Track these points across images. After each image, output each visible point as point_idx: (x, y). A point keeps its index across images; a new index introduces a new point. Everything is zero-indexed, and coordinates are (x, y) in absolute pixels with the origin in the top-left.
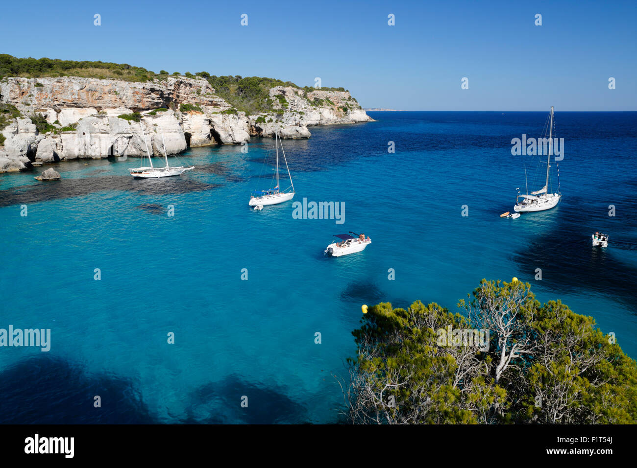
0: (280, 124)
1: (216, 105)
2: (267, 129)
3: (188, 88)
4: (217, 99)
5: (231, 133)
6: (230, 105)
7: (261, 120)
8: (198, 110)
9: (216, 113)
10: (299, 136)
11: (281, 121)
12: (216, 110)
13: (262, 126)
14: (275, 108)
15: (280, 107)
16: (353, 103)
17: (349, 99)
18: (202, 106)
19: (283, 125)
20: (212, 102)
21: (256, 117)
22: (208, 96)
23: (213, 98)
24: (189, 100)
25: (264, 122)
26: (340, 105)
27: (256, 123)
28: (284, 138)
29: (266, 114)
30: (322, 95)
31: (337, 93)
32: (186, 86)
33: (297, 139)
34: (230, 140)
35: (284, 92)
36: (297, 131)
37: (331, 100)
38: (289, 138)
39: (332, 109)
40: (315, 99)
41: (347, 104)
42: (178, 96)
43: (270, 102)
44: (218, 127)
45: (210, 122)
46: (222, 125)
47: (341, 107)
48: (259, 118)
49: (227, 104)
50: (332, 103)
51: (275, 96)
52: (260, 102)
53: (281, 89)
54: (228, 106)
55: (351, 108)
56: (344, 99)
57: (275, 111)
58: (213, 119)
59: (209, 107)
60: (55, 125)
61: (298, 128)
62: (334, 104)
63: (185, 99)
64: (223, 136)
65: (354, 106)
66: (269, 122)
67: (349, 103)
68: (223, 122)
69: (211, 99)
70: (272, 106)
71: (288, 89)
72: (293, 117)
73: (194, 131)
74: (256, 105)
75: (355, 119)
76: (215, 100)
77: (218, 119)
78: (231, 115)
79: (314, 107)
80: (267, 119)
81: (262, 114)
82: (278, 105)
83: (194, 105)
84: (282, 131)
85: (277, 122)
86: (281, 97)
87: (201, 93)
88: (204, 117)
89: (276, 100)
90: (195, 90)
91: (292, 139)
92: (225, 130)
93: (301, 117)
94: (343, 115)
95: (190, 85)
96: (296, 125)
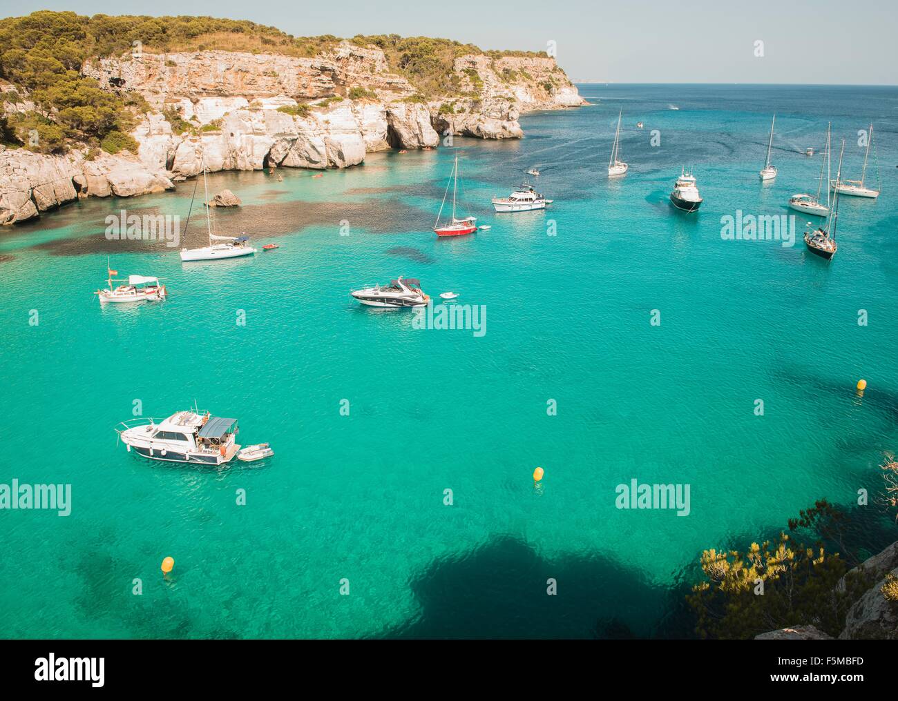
0: (477, 116)
1: (396, 89)
2: (456, 123)
3: (359, 62)
4: (398, 80)
5: (417, 132)
6: (414, 89)
7: (447, 109)
8: (372, 97)
9: (397, 101)
10: (507, 135)
11: (478, 112)
12: (395, 96)
13: (448, 118)
14: (463, 89)
15: (471, 88)
16: (561, 76)
17: (555, 70)
18: (377, 91)
19: (482, 117)
20: (390, 84)
21: (438, 105)
22: (384, 75)
23: (392, 77)
24: (359, 81)
25: (453, 112)
26: (540, 79)
27: (440, 114)
28: (485, 138)
29: (453, 100)
30: (514, 63)
31: (536, 61)
32: (356, 60)
33: (505, 139)
34: (415, 142)
35: (473, 63)
36: (504, 128)
37: (527, 72)
38: (491, 138)
39: (529, 86)
40: (504, 70)
41: (550, 78)
42: (346, 76)
43: (455, 80)
44: (399, 122)
45: (388, 114)
46: (405, 120)
47: (541, 84)
48: (444, 106)
49: (412, 88)
50: (529, 77)
51: (463, 70)
52: (440, 80)
53: (472, 59)
54: (413, 91)
55: (557, 85)
56: (547, 70)
57: (464, 94)
58: (394, 111)
59: (387, 92)
60: (192, 122)
61: (505, 123)
62: (531, 79)
63: (355, 79)
64: (405, 135)
65: (562, 82)
66: (459, 112)
67: (554, 76)
68: (407, 115)
69: (390, 80)
70: (460, 86)
71: (479, 59)
72: (498, 106)
73: (366, 128)
74: (435, 84)
75: (562, 102)
76: (395, 81)
77: (400, 111)
78: (419, 105)
79: (506, 84)
80: (456, 109)
81: (445, 100)
82: (468, 85)
83: (367, 90)
84: (480, 127)
85: (471, 112)
86: (472, 72)
87: (376, 70)
88: (381, 107)
89: (465, 77)
90: (367, 66)
91: (496, 139)
92: (408, 126)
93: (511, 107)
94: (544, 96)
95: (362, 57)
96: (502, 118)
